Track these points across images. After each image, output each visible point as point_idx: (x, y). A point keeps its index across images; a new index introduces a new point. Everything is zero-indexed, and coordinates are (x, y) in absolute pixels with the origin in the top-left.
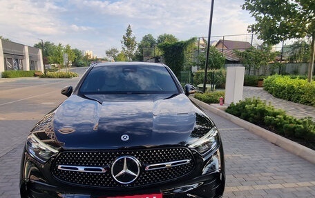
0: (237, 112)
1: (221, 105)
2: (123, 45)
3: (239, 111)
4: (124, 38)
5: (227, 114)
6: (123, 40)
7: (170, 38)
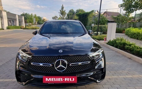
0: (112, 44)
1: (105, 41)
2: (60, 14)
3: (113, 43)
4: (60, 11)
5: (108, 45)
6: (60, 12)
7: (82, 11)
